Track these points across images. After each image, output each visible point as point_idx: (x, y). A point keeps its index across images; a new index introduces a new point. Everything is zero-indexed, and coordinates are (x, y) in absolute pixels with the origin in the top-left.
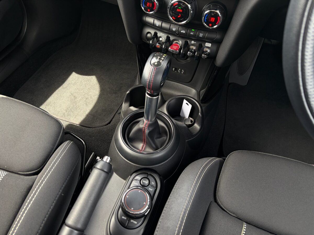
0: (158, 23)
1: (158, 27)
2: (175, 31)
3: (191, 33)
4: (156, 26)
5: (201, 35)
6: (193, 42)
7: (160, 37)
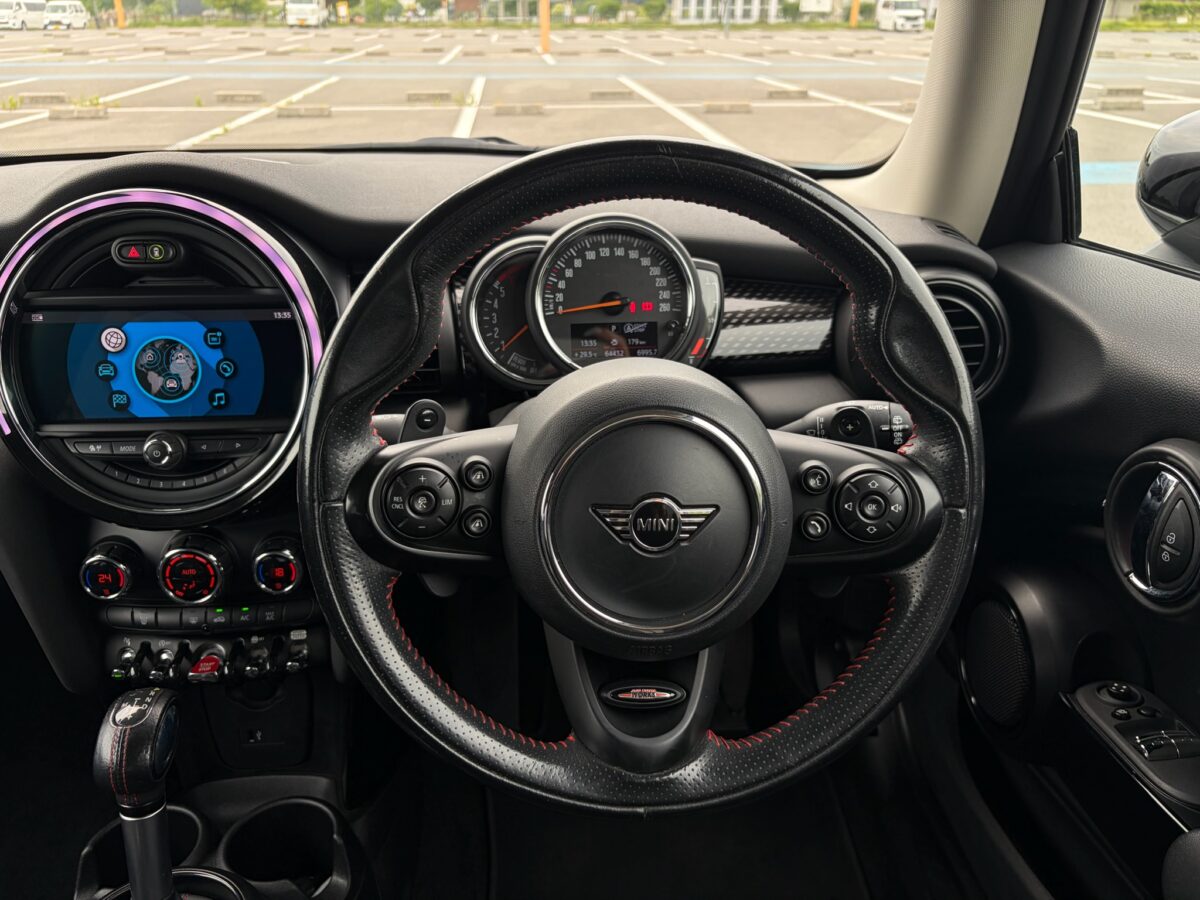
0: (144, 617)
1: (149, 626)
2: (197, 626)
3: (242, 618)
4: (139, 625)
5: (270, 616)
6: (255, 639)
7: (162, 651)
